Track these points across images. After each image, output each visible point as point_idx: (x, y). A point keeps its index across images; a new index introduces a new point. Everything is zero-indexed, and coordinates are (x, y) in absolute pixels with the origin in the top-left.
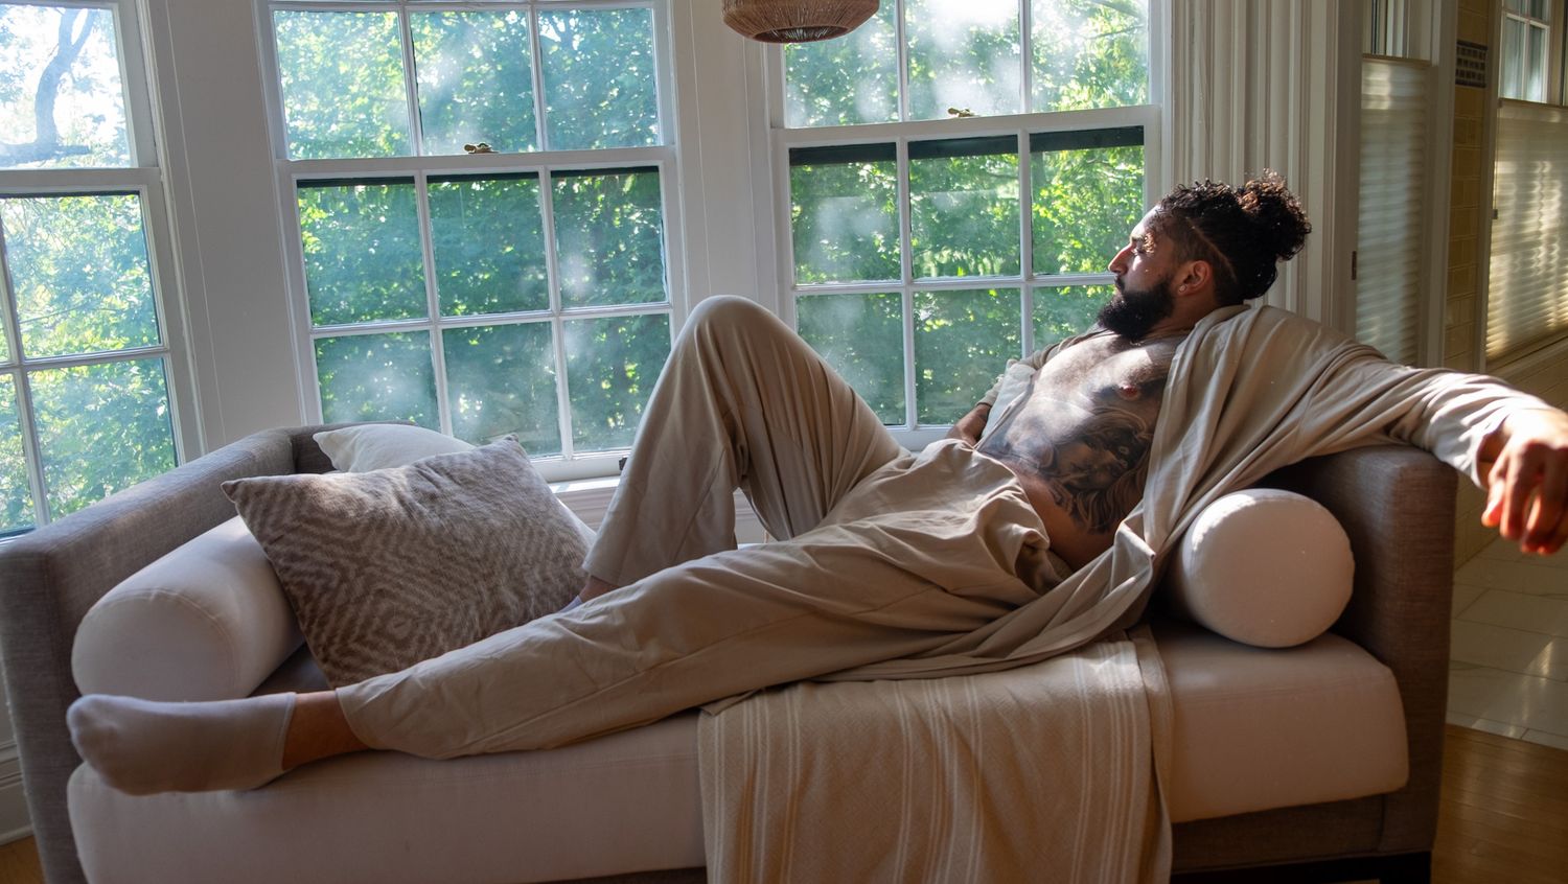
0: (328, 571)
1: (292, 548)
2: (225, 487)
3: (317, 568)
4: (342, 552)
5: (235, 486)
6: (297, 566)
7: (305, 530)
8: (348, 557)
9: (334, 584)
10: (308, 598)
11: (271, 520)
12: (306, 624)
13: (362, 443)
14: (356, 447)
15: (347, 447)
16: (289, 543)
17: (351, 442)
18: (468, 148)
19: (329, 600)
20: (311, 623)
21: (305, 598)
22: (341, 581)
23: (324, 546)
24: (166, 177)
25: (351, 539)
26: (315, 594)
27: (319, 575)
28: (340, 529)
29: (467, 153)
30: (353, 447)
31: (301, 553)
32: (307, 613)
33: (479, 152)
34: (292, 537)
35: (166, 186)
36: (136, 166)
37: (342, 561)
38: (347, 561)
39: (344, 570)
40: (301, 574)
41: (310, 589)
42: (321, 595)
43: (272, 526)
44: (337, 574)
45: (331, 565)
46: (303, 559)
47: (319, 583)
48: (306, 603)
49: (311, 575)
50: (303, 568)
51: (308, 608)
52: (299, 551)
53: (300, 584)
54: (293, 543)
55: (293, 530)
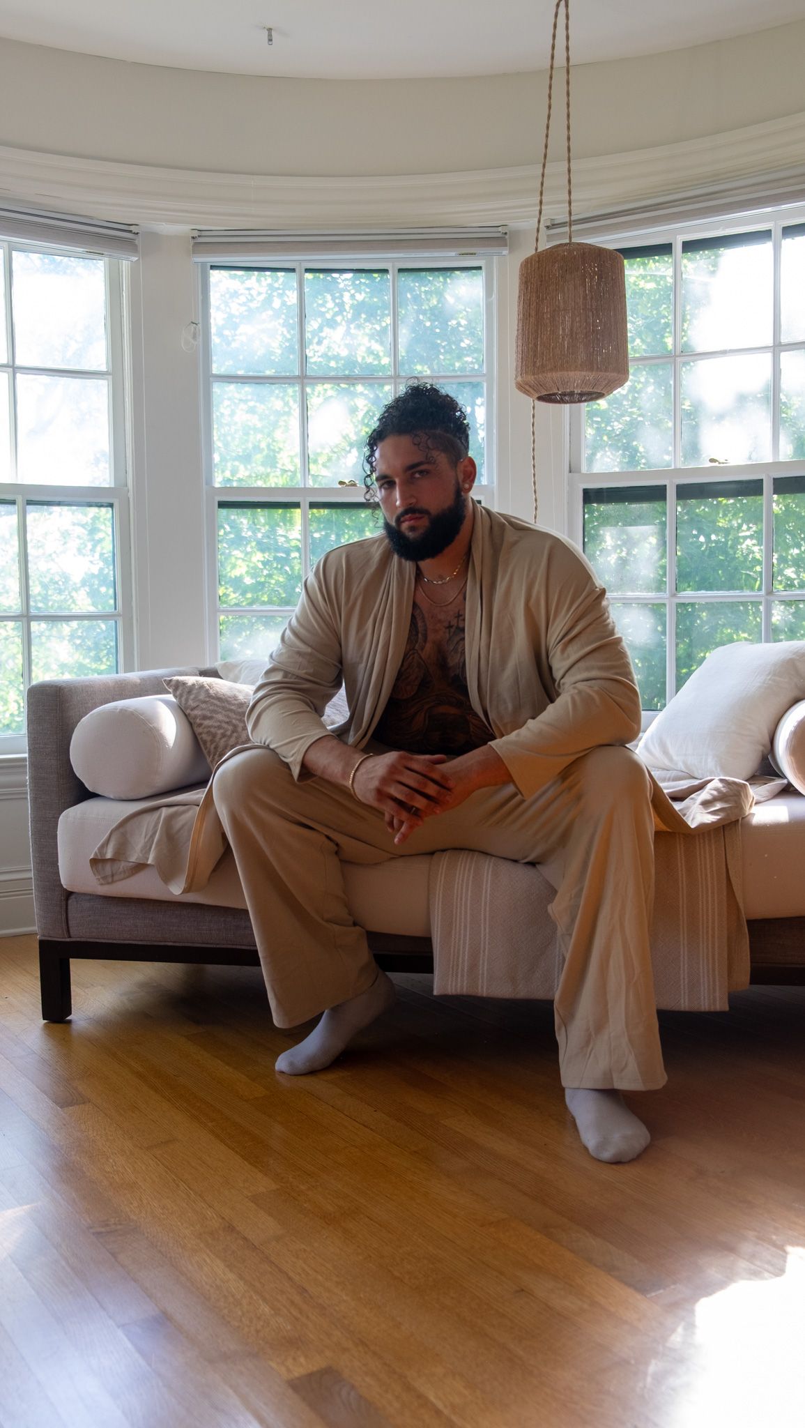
0: (225, 726)
1: (204, 712)
2: (165, 681)
3: (219, 724)
4: (234, 716)
5: (171, 681)
6: (207, 722)
7: (212, 703)
8: (237, 720)
9: (229, 733)
10: (212, 741)
11: (192, 697)
12: (211, 757)
13: (247, 668)
14: (242, 671)
15: (236, 671)
16: (202, 709)
17: (239, 668)
18: (341, 483)
19: (225, 741)
20: (214, 755)
21: (211, 741)
22: (233, 732)
23: (224, 712)
24: (132, 493)
25: (240, 710)
26: (217, 739)
27: (219, 727)
28: (234, 705)
29: (340, 486)
30: (240, 671)
31: (209, 715)
32: (212, 750)
33: (348, 486)
34: (204, 706)
35: (131, 500)
36: (113, 486)
37: (234, 721)
38: (237, 722)
39: (235, 726)
40: (209, 727)
41: (214, 735)
42: (221, 739)
43: (193, 699)
44: (230, 728)
45: (227, 723)
46: (210, 718)
47: (220, 732)
48: (212, 744)
49: (215, 727)
50: (210, 724)
51: (213, 746)
52: (208, 714)
53: (208, 733)
54: (204, 709)
55: (205, 702)
